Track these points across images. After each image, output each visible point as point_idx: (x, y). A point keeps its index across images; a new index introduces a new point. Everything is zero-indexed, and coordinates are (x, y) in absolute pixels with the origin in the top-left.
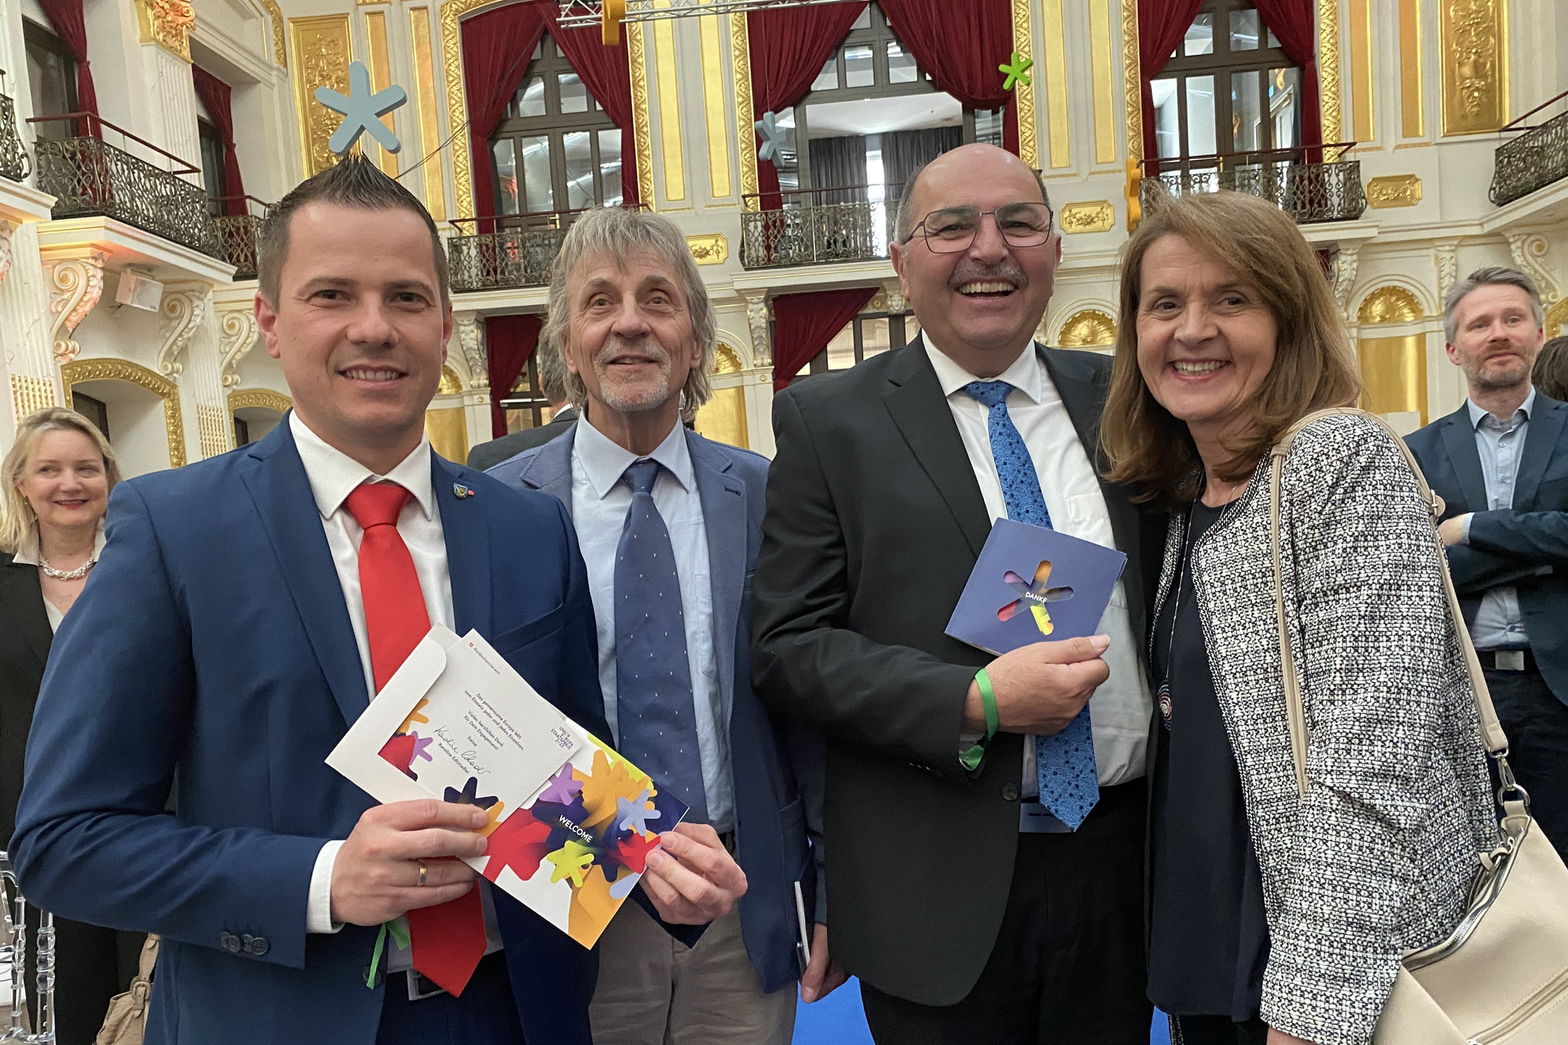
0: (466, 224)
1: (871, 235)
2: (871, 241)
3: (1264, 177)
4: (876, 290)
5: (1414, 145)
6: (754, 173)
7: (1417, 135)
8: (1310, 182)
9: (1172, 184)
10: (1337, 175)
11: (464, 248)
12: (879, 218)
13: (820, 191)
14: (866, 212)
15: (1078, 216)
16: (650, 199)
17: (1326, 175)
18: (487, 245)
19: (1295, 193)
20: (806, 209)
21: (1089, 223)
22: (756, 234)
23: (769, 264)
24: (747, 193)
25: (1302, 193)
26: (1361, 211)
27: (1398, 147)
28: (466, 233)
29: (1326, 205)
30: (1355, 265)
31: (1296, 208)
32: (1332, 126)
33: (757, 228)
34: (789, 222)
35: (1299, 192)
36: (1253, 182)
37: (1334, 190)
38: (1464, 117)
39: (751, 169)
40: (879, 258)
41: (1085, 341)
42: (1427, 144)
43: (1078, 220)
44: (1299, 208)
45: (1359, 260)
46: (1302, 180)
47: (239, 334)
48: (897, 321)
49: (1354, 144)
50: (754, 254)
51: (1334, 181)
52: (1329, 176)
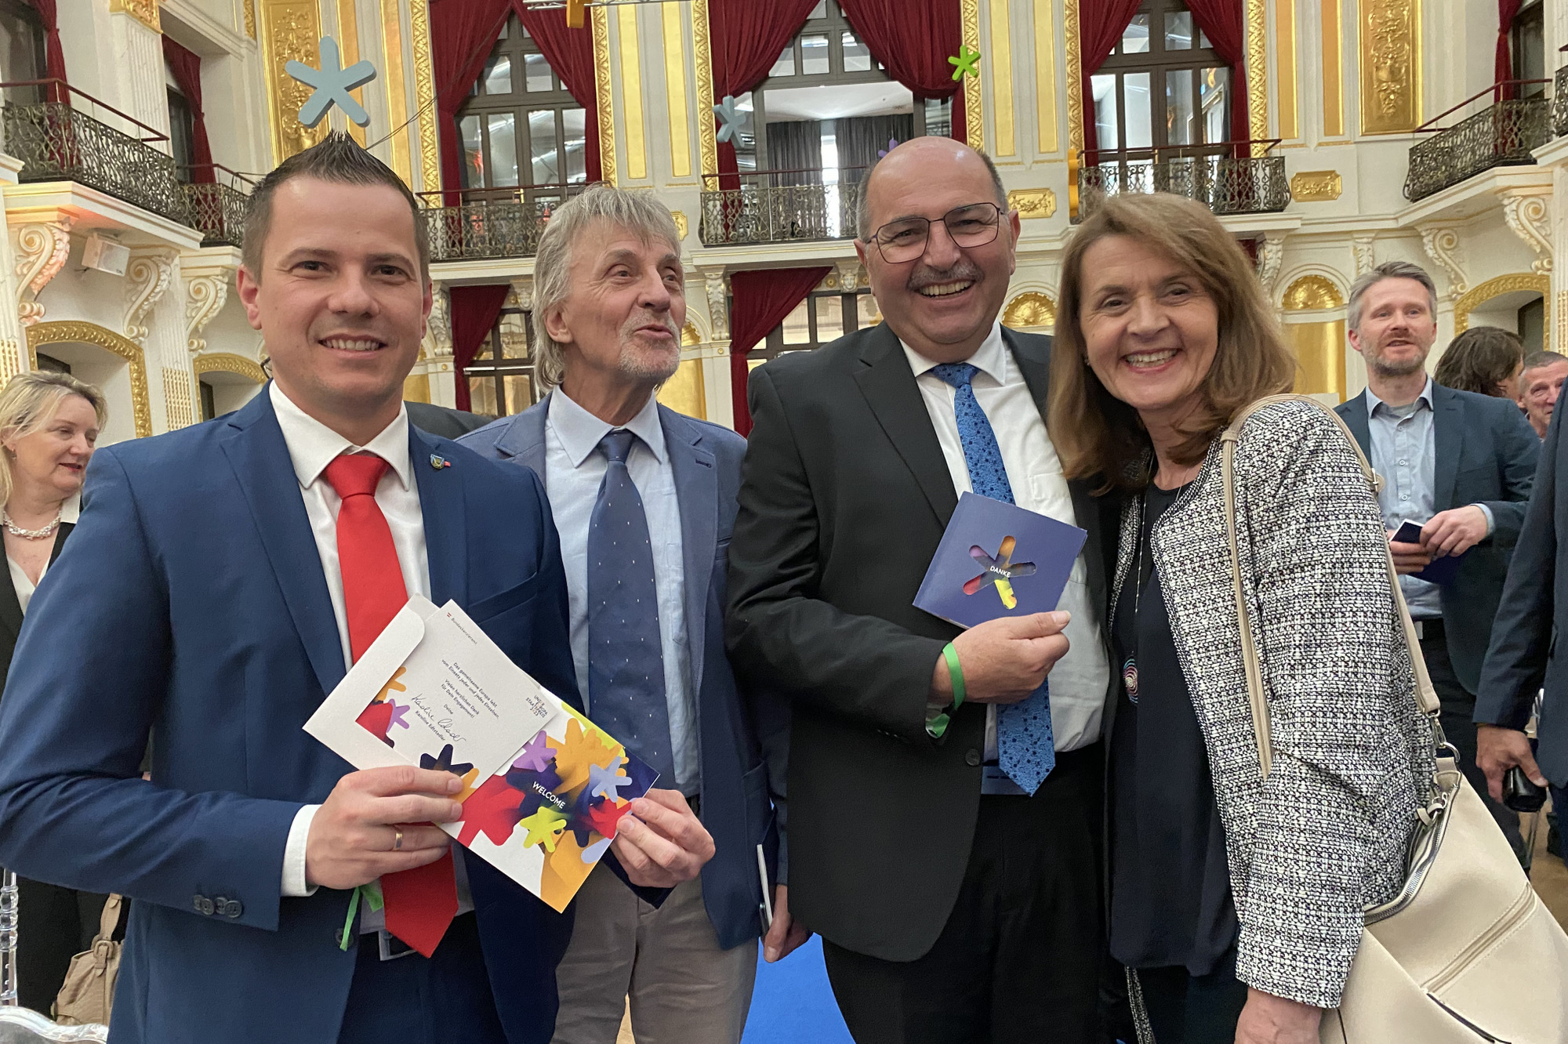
0: (433, 197)
1: (824, 216)
2: (825, 222)
3: (1196, 170)
4: (830, 269)
5: (1335, 143)
6: (713, 154)
7: (1337, 134)
8: (1239, 176)
9: (1110, 175)
10: (1264, 170)
11: (430, 219)
12: (833, 202)
13: (777, 173)
14: (820, 194)
15: (1022, 202)
16: (612, 176)
17: (1253, 169)
18: (453, 218)
19: (1225, 186)
20: (764, 190)
21: (1032, 210)
22: (715, 213)
23: (728, 241)
24: (706, 173)
25: (1231, 185)
26: (1286, 203)
27: (1320, 144)
28: (432, 206)
29: (1254, 198)
30: (1280, 254)
31: (1225, 199)
32: (1259, 124)
33: (716, 207)
34: (747, 202)
35: (1228, 185)
36: (1186, 173)
37: (1261, 184)
38: (1381, 118)
39: (711, 151)
40: (833, 239)
41: (1027, 322)
42: (1347, 143)
43: (1022, 206)
44: (1229, 199)
45: (1284, 250)
46: (1231, 173)
47: (206, 297)
48: (849, 299)
49: (1279, 141)
50: (713, 232)
51: (1261, 174)
52: (1257, 170)
